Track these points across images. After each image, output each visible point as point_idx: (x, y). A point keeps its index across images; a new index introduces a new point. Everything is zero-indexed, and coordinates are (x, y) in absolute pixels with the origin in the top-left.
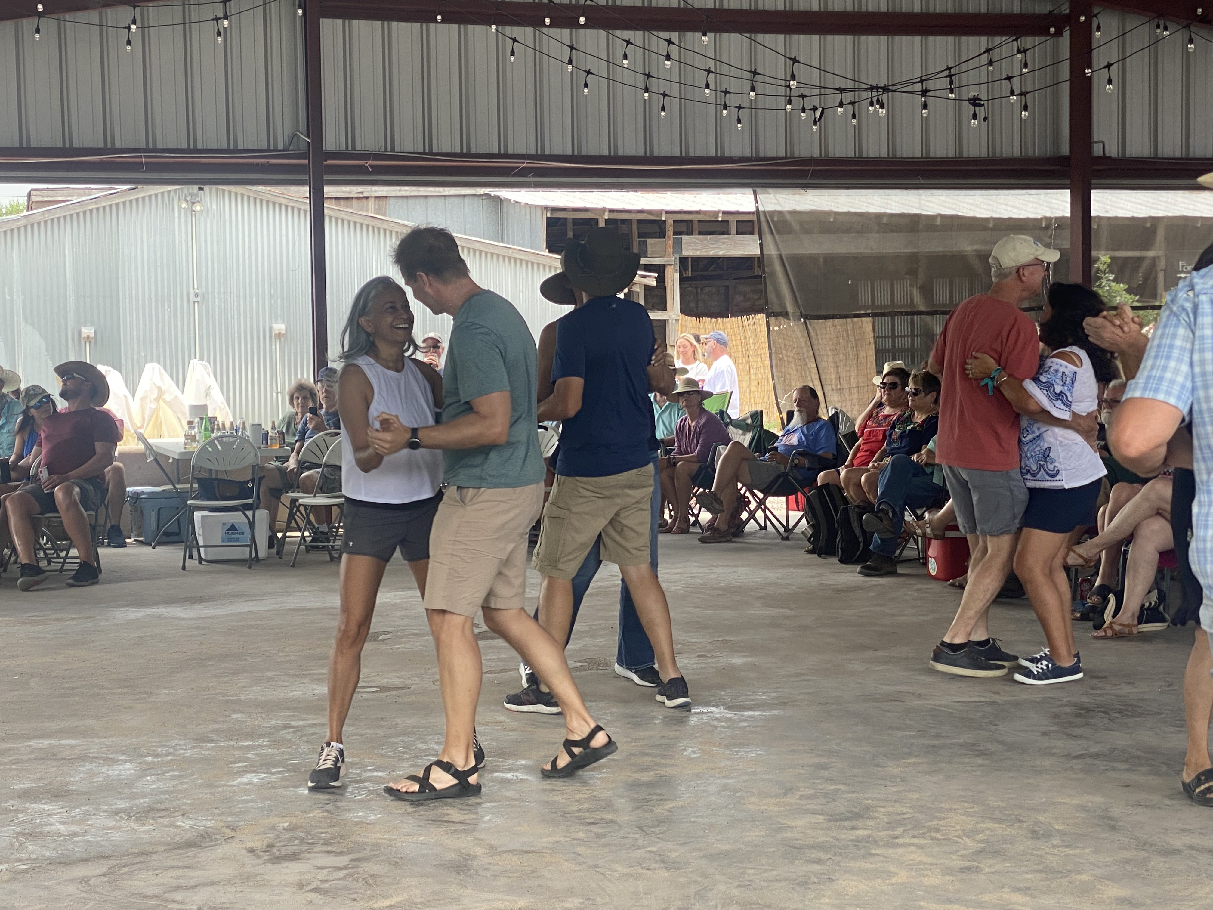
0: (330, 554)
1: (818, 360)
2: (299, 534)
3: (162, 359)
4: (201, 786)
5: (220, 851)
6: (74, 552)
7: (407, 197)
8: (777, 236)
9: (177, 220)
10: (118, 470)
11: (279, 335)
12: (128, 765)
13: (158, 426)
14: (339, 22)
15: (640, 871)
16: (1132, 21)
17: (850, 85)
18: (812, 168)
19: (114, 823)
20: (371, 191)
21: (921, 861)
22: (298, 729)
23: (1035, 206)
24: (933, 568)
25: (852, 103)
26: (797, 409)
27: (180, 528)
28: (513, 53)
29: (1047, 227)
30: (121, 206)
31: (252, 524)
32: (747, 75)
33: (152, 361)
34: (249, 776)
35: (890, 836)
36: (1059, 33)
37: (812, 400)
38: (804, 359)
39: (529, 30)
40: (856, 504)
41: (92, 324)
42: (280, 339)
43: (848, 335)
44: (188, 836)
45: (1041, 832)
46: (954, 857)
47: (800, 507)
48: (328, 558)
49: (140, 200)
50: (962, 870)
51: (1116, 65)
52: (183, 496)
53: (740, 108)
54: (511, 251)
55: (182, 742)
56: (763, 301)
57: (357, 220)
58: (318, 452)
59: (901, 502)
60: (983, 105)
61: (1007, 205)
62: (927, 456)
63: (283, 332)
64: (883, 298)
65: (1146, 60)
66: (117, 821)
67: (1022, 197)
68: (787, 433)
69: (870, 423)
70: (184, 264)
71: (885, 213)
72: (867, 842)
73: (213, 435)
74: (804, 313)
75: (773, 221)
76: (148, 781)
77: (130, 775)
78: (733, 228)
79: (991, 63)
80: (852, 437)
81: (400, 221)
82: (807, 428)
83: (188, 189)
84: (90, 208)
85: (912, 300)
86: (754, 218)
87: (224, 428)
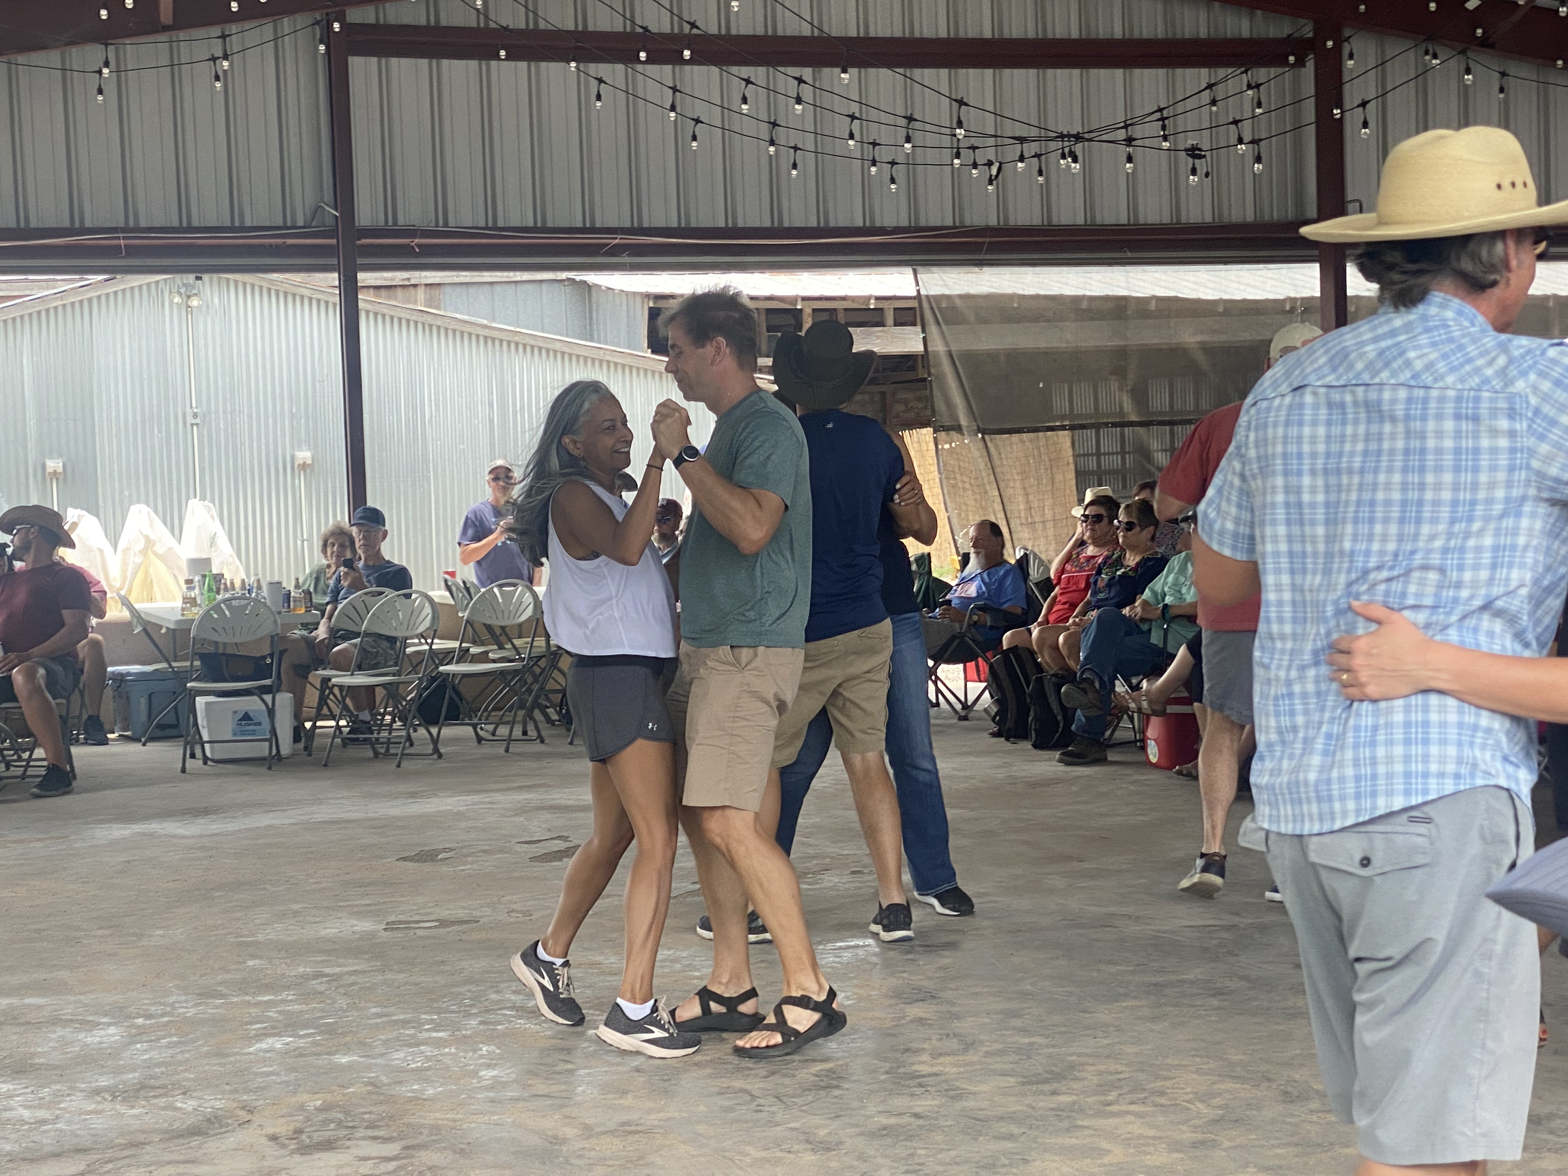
0: (374, 750)
1: (1002, 485)
2: (332, 723)
3: (151, 498)
4: (208, 1055)
5: (231, 1140)
6: (39, 753)
7: (467, 284)
8: (944, 326)
9: (167, 319)
10: (96, 644)
11: (304, 466)
12: (112, 1030)
13: (148, 584)
14: (374, 60)
15: (779, 1154)
16: (1394, 47)
17: (1034, 132)
18: (988, 240)
19: (94, 1106)
20: (420, 277)
21: (1140, 1135)
22: (334, 978)
23: (1275, 283)
24: (1153, 752)
25: (1038, 156)
26: (972, 550)
27: (178, 719)
28: (599, 97)
29: (1293, 310)
30: (95, 301)
31: (271, 712)
32: (903, 122)
33: (139, 502)
34: (270, 1040)
35: (1101, 1102)
36: (1301, 62)
37: (993, 538)
38: (984, 485)
39: (620, 67)
40: (1052, 672)
41: (60, 456)
42: (305, 471)
43: (1040, 455)
44: (191, 1120)
45: (1296, 1094)
46: (1184, 1128)
47: (982, 677)
48: (371, 754)
49: (120, 294)
50: (1195, 1145)
51: (1373, 103)
52: (182, 677)
53: (893, 163)
54: (602, 352)
55: (183, 998)
56: (928, 412)
57: (402, 315)
58: (357, 619)
59: (1111, 669)
60: (1204, 156)
61: (1239, 283)
62: (1143, 609)
63: (309, 462)
64: (1084, 404)
65: (1412, 97)
66: (98, 1103)
67: (1259, 273)
68: (963, 581)
69: (1068, 567)
70: (179, 375)
71: (1084, 296)
72: (1073, 1111)
73: (220, 597)
74: (981, 426)
75: (939, 308)
76: (138, 1050)
77: (115, 1042)
78: (890, 318)
79: (1214, 102)
80: (1046, 586)
81: (458, 316)
82: (988, 575)
83: (182, 279)
84: (55, 304)
85: (1121, 407)
86: (914, 304)
87: (233, 588)
